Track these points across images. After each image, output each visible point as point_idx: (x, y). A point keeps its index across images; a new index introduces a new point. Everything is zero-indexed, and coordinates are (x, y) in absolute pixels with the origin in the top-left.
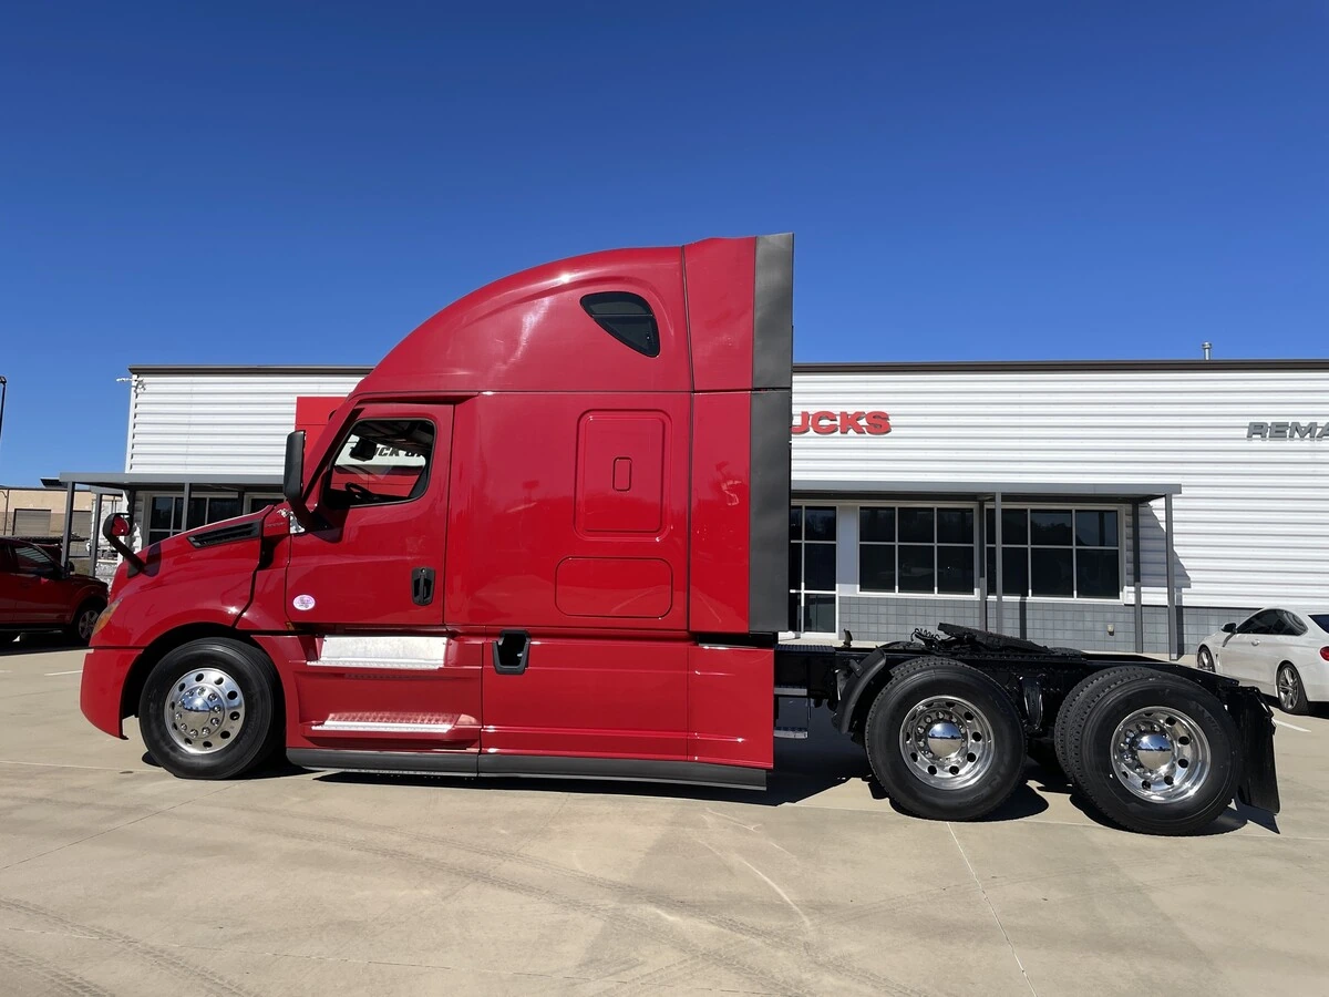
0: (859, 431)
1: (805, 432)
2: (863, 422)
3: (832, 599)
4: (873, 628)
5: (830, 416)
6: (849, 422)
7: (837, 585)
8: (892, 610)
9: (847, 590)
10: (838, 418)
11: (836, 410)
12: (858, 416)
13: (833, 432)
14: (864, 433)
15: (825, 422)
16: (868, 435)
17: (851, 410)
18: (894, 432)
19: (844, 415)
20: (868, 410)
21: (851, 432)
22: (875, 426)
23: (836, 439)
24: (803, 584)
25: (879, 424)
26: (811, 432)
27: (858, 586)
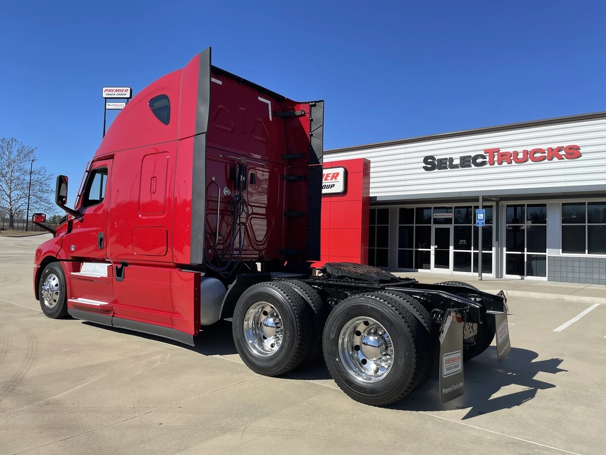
0: (560, 158)
1: (525, 161)
2: (563, 153)
3: (544, 258)
4: (570, 275)
5: (542, 151)
6: (553, 154)
7: (547, 249)
8: (583, 264)
9: (553, 252)
10: (546, 151)
11: (545, 147)
12: (560, 149)
13: (543, 160)
14: (564, 159)
15: (538, 155)
16: (566, 160)
17: (554, 146)
18: (584, 157)
19: (551, 150)
20: (565, 145)
21: (555, 159)
22: (571, 154)
23: (545, 164)
24: (526, 249)
25: (573, 153)
26: (530, 161)
27: (561, 250)
